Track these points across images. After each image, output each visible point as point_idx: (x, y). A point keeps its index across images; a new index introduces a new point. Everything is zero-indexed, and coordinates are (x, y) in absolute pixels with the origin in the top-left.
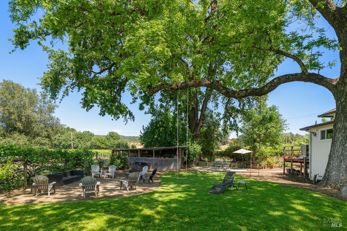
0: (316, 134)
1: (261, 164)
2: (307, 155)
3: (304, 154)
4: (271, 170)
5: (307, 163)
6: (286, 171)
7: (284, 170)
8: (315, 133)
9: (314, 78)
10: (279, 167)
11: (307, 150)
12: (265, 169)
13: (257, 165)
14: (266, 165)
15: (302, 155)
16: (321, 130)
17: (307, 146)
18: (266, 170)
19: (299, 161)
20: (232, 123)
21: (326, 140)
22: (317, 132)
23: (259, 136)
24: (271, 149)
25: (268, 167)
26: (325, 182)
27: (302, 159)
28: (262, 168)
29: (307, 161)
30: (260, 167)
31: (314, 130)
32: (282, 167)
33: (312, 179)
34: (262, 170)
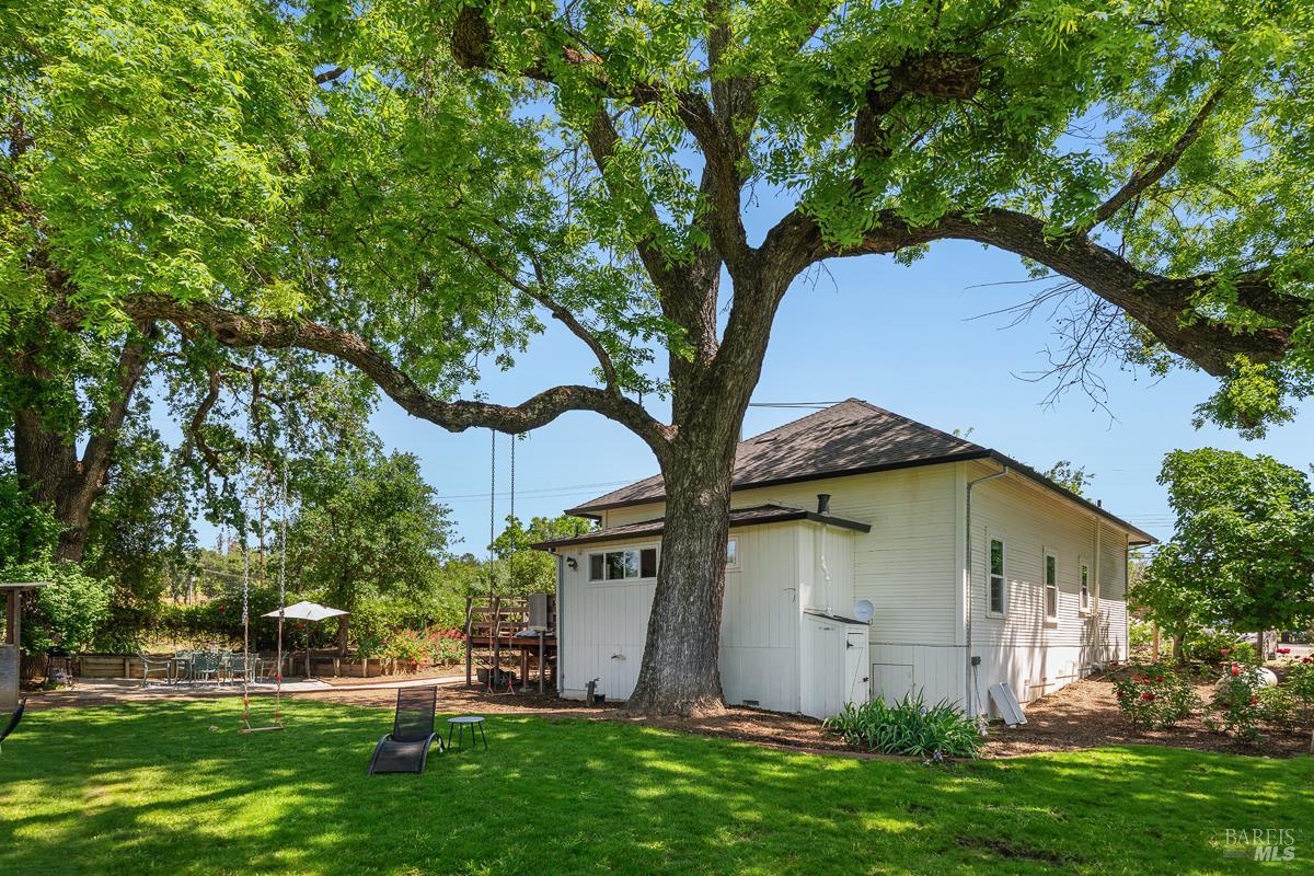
0: (575, 563)
1: (373, 657)
2: (551, 625)
3: (539, 622)
4: (412, 676)
5: (551, 649)
6: (474, 678)
7: (469, 675)
8: (574, 560)
9: (631, 413)
10: (434, 666)
11: (550, 609)
12: (391, 674)
13: (361, 663)
14: (395, 662)
15: (533, 622)
16: (592, 553)
17: (550, 598)
18: (396, 676)
19: (522, 643)
20: (218, 493)
21: (605, 582)
22: (579, 560)
23: (368, 555)
24: (386, 603)
25: (401, 666)
26: (647, 698)
27: (531, 637)
28: (383, 673)
29: (550, 643)
30: (373, 668)
31: (572, 552)
32: (443, 664)
33: (566, 695)
34: (383, 678)
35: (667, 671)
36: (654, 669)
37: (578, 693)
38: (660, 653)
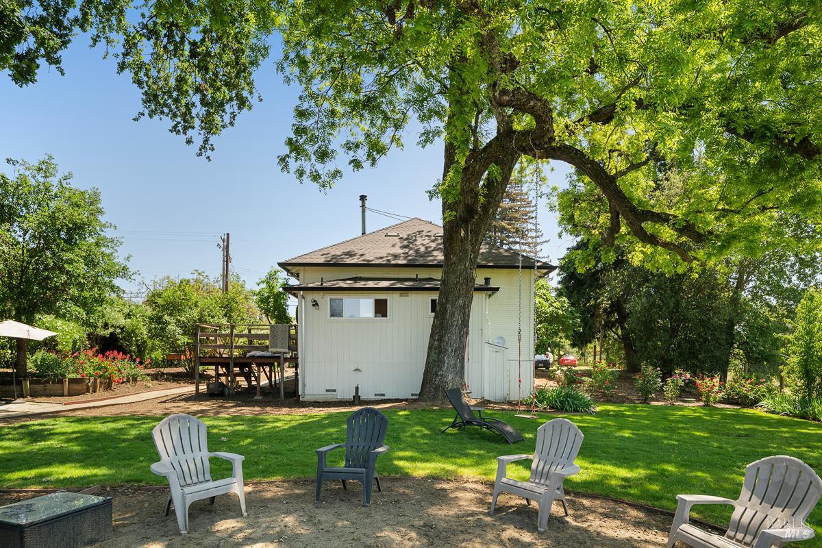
0: (317, 304)
4: (112, 392)
7: (198, 388)
8: (316, 301)
10: (123, 383)
12: (94, 391)
13: (59, 382)
14: (98, 381)
15: (275, 346)
16: (331, 297)
18: (99, 394)
21: (345, 318)
30: (76, 387)
31: (316, 296)
32: (128, 381)
33: (307, 398)
34: (89, 396)
35: (450, 377)
36: (442, 375)
37: (321, 396)
38: (446, 365)
